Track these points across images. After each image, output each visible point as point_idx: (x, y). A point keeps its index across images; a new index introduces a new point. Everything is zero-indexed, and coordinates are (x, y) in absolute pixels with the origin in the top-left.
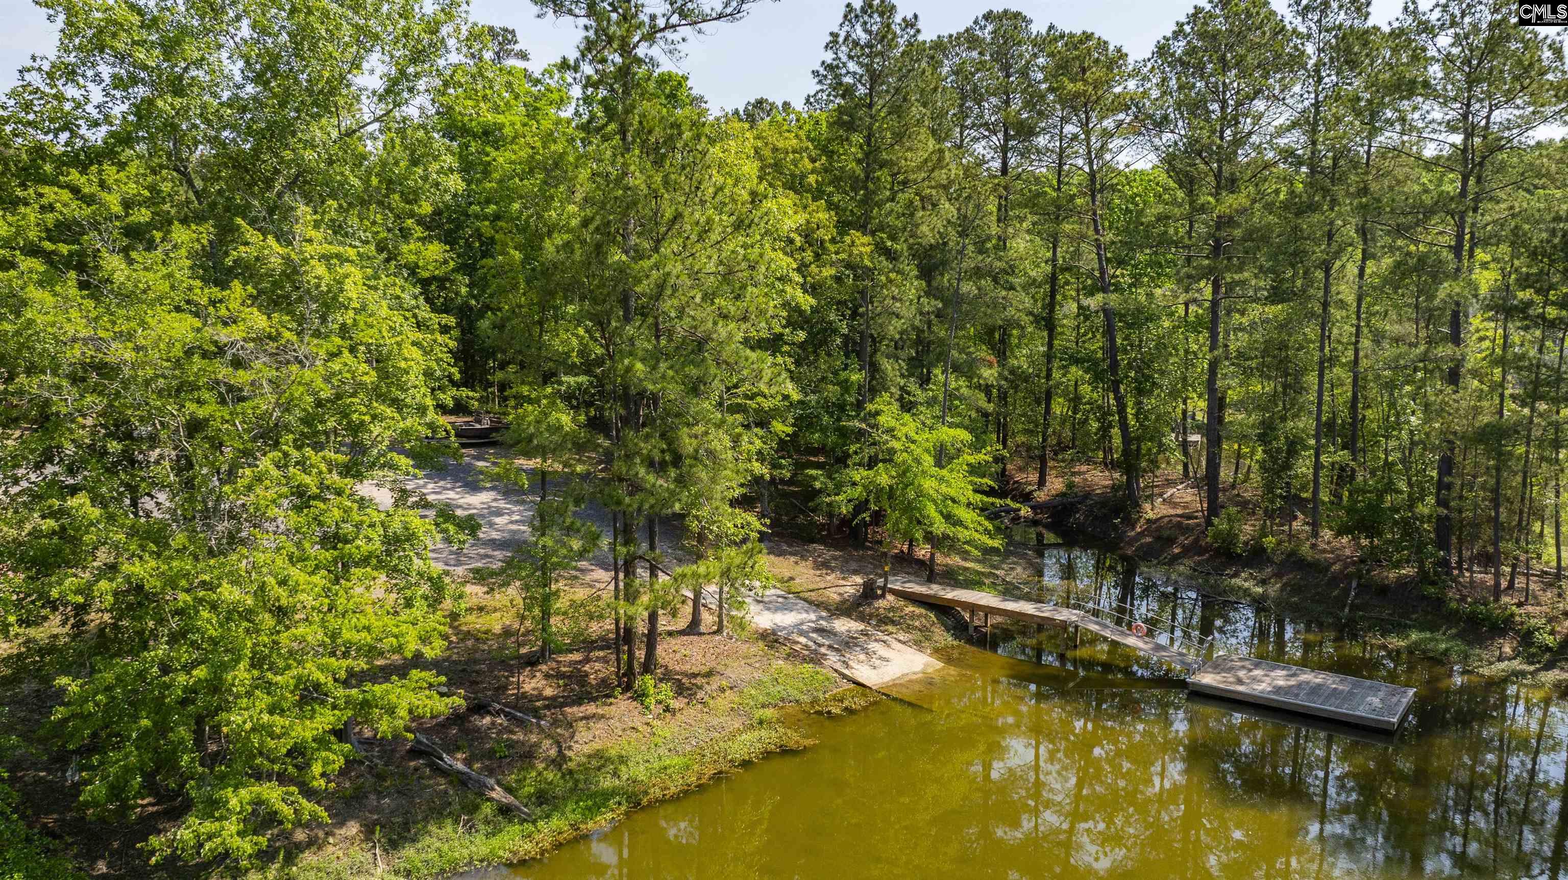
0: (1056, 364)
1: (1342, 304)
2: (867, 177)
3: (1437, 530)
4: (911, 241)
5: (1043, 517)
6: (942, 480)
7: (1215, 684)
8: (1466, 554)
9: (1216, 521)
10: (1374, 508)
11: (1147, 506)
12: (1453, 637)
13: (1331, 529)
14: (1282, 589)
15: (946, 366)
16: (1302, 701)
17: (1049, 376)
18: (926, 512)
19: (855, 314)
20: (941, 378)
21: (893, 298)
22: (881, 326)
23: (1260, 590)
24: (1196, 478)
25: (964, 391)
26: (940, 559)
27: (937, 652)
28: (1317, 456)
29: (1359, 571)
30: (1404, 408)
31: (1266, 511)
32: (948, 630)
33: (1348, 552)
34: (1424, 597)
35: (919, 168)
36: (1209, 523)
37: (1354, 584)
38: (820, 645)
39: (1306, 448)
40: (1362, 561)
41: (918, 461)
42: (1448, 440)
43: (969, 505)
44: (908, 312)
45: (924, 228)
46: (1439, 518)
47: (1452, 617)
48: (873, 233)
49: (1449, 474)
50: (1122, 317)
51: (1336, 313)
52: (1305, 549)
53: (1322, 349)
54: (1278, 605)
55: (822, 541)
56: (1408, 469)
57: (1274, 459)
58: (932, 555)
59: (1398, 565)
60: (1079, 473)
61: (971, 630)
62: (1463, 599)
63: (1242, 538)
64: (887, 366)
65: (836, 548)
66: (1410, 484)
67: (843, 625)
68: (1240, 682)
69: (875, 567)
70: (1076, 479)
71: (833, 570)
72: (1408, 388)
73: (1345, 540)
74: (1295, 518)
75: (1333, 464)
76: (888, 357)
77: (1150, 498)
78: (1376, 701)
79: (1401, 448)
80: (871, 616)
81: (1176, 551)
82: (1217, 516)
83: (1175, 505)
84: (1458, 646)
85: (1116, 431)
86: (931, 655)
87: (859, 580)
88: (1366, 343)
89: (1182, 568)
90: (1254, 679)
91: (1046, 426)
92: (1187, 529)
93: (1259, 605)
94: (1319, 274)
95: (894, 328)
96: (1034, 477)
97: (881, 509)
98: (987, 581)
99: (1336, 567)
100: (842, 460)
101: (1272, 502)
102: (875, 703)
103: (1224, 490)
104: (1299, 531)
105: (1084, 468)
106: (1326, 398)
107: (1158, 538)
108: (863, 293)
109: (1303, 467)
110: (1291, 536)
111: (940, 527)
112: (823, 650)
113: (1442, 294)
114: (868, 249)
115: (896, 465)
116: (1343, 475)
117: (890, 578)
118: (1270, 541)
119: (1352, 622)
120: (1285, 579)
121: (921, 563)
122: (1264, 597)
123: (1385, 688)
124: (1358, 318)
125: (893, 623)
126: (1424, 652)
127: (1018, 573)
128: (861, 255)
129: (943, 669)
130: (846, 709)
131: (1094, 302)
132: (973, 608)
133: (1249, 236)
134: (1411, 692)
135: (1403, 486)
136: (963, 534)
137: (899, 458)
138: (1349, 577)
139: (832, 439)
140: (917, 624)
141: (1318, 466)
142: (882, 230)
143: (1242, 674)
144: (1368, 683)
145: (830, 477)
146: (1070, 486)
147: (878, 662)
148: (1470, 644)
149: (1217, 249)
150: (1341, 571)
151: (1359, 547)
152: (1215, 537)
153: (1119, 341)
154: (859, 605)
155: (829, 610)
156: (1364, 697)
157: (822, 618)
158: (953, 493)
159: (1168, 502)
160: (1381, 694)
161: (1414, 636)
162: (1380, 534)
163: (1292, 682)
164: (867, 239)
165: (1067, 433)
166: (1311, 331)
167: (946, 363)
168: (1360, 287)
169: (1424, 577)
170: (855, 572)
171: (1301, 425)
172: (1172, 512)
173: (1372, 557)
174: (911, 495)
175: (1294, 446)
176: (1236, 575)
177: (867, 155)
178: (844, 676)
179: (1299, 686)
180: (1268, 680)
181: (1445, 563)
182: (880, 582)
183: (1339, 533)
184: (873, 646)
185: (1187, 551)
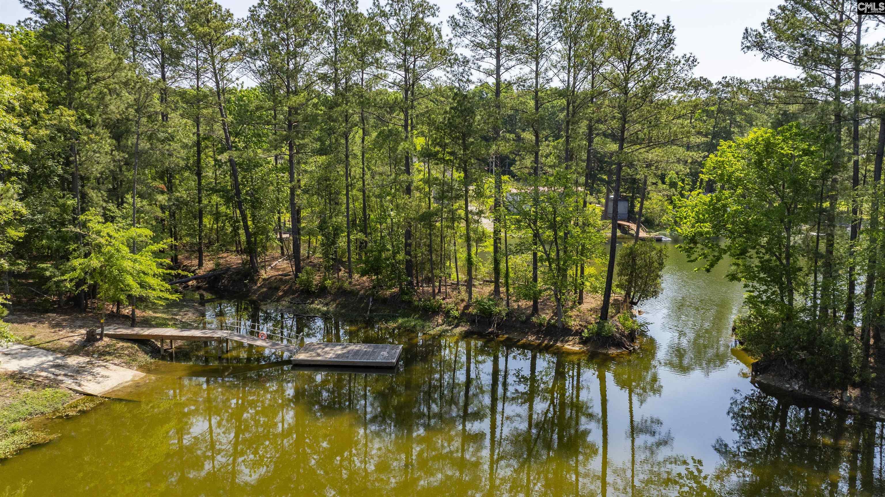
0: (204, 193)
1: (355, 156)
2: (69, 73)
3: (407, 268)
4: (104, 117)
5: (204, 284)
6: (135, 261)
7: (306, 358)
8: (420, 279)
9: (300, 275)
10: (378, 259)
11: (263, 272)
12: (417, 319)
13: (358, 273)
14: (336, 307)
15: (133, 193)
16: (351, 359)
17: (200, 202)
18: (126, 282)
19: (68, 163)
20: (131, 200)
21: (94, 151)
22: (86, 168)
23: (325, 309)
24: (289, 256)
25: (147, 208)
26: (138, 313)
27: (141, 368)
28: (348, 236)
29: (373, 292)
30: (388, 208)
31: (325, 268)
32: (146, 353)
33: (367, 284)
34: (403, 302)
35: (105, 69)
36: (296, 276)
37: (371, 300)
38: (57, 375)
39: (342, 232)
40: (374, 287)
41: (118, 251)
42: (408, 221)
43: (154, 276)
44: (105, 159)
45: (112, 107)
46: (407, 261)
47: (416, 309)
48: (76, 109)
49: (410, 238)
50: (240, 165)
51: (353, 162)
52: (346, 285)
53: (347, 180)
54: (335, 315)
55: (54, 311)
56: (391, 238)
57: (328, 239)
58: (133, 311)
59: (390, 287)
60: (222, 258)
61: (162, 352)
62: (420, 300)
63: (315, 283)
64: (93, 194)
65: (66, 314)
66: (393, 246)
67: (73, 361)
68: (319, 355)
69: (95, 322)
70: (221, 261)
71: (64, 327)
72: (388, 198)
73: (365, 278)
74: (340, 270)
75: (356, 239)
76: (93, 189)
77: (264, 267)
78: (385, 354)
79: (388, 228)
80: (94, 352)
81: (280, 294)
82: (300, 272)
83: (278, 270)
84: (420, 322)
85: (242, 231)
86: (137, 370)
87: (83, 331)
88: (368, 176)
89: (284, 303)
90: (326, 353)
91: (201, 231)
92: (286, 282)
93: (325, 317)
94: (343, 141)
95: (96, 170)
96: (196, 262)
97: (96, 283)
98: (170, 323)
99: (362, 292)
100: (66, 257)
101: (328, 262)
102: (101, 404)
103: (304, 260)
104: (343, 277)
105: (225, 255)
106: (351, 206)
107: (270, 288)
108: (72, 148)
109: (342, 242)
110: (339, 279)
111: (137, 291)
112: (60, 378)
113: (400, 148)
114: (73, 119)
115: (104, 254)
116: (362, 245)
117: (105, 328)
118: (328, 283)
119: (371, 318)
120: (337, 302)
121: (126, 317)
122: (328, 312)
123: (389, 347)
124: (363, 164)
125: (109, 354)
126: (405, 328)
127: (190, 316)
128: (68, 122)
129: (145, 377)
130: (80, 411)
131: (224, 157)
132: (162, 338)
133: (305, 119)
134: (401, 347)
135: (389, 247)
136: (152, 294)
137: (105, 250)
138: (368, 296)
139: (56, 244)
140: (126, 352)
141: (349, 241)
142: (83, 107)
143: (319, 351)
144: (381, 345)
145: (57, 268)
146: (218, 265)
147: (101, 379)
148: (424, 321)
149: (290, 126)
150: (364, 294)
151: (372, 280)
152: (300, 284)
153: (240, 179)
154: (85, 346)
155: (62, 353)
156: (379, 353)
157: (57, 358)
158: (143, 268)
159: (274, 268)
160: (387, 350)
161: (400, 321)
162: (381, 273)
163: (345, 351)
164: (71, 112)
165: (214, 236)
166: (341, 169)
167: (133, 190)
168: (363, 148)
169: (402, 292)
170: (80, 327)
171: (340, 221)
172: (276, 273)
173: (378, 285)
174: (116, 272)
175: (337, 231)
176: (313, 303)
177: (67, 58)
178: (77, 392)
179: (348, 352)
180: (333, 352)
181: (411, 283)
182: (99, 331)
183: (363, 275)
184: (96, 370)
185: (286, 293)
